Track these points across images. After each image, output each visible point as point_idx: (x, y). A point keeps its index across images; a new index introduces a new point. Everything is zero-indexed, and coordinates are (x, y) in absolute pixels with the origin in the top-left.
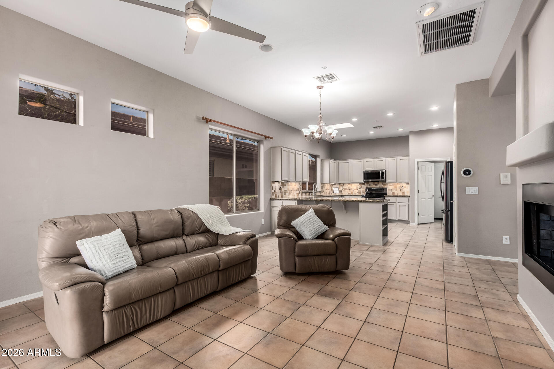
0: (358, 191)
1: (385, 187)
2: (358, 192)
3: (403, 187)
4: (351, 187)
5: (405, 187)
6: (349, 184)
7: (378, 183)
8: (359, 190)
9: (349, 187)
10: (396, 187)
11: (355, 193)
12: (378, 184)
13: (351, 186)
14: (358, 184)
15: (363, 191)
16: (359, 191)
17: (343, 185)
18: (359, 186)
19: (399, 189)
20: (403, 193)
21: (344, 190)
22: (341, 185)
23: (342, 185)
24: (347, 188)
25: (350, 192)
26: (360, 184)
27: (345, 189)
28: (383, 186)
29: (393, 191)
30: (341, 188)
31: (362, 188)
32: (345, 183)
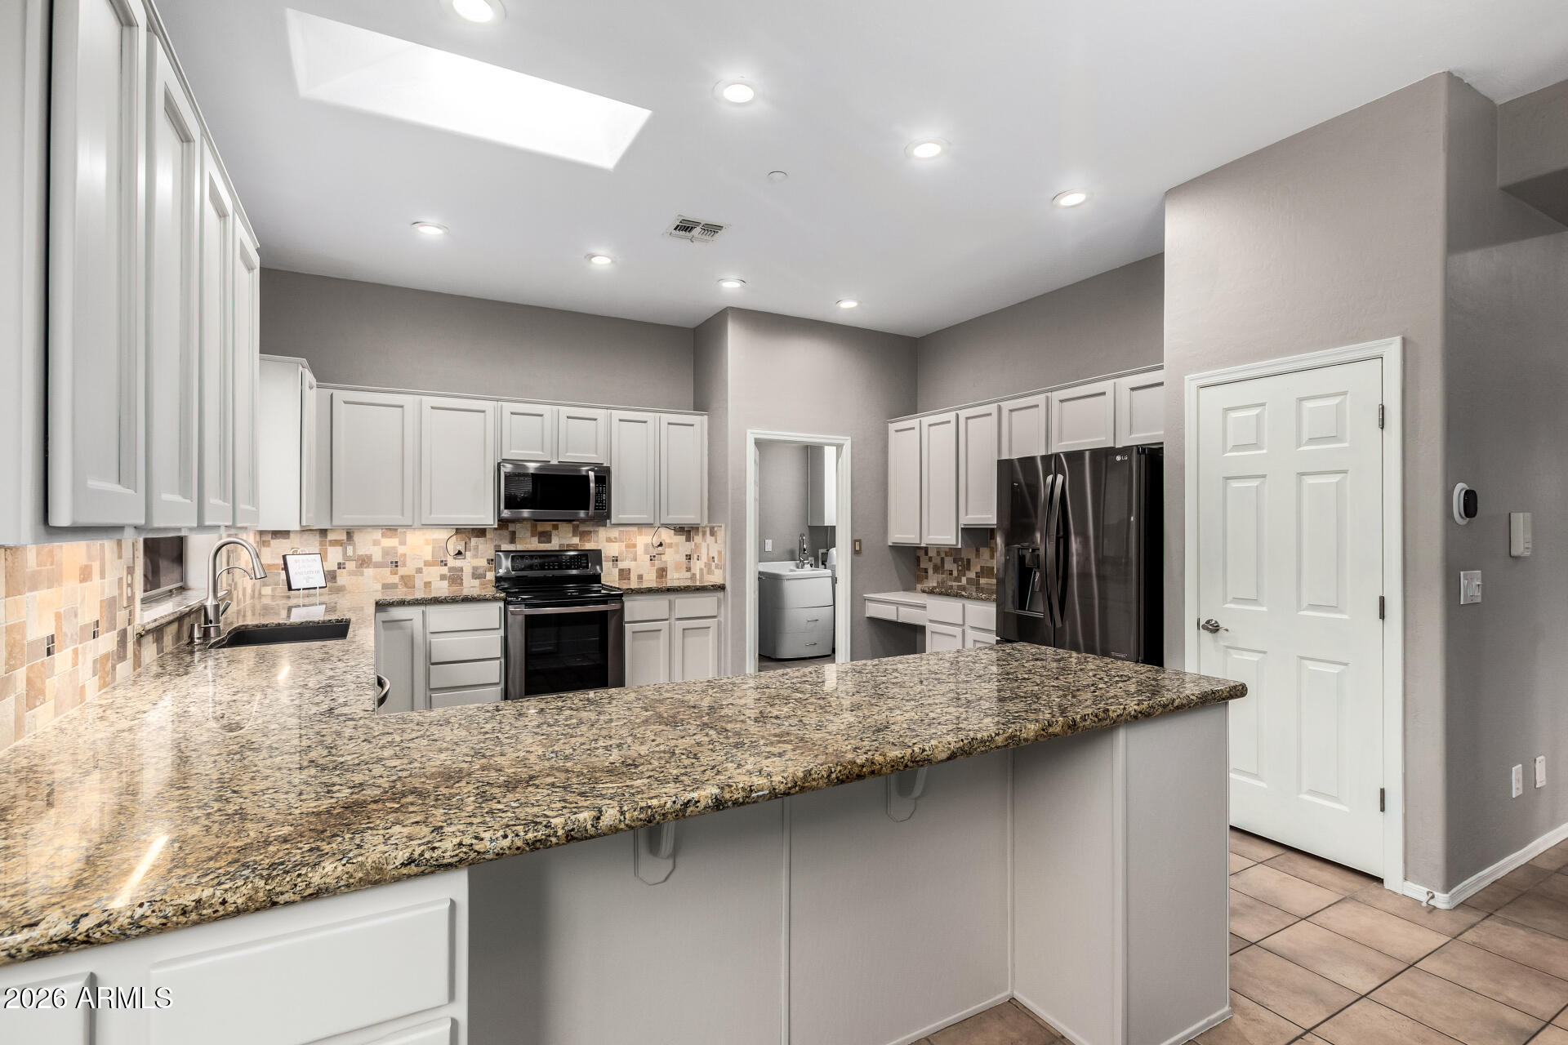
0: (444, 570)
1: (589, 546)
2: (443, 577)
3: (661, 545)
4: (401, 550)
5: (670, 545)
6: (391, 530)
7: (556, 528)
8: (452, 562)
9: (386, 552)
10: (634, 546)
11: (427, 584)
12: (554, 533)
13: (403, 543)
14: (443, 535)
15: (475, 569)
16: (451, 569)
17: (349, 534)
18: (455, 545)
19: (646, 552)
20: (662, 572)
21: (351, 566)
22: (331, 537)
23: (344, 537)
24: (377, 557)
25: (395, 579)
26: (458, 531)
27: (364, 562)
28: (576, 540)
29: (622, 565)
30: (335, 555)
31: (468, 554)
32: (363, 528)
